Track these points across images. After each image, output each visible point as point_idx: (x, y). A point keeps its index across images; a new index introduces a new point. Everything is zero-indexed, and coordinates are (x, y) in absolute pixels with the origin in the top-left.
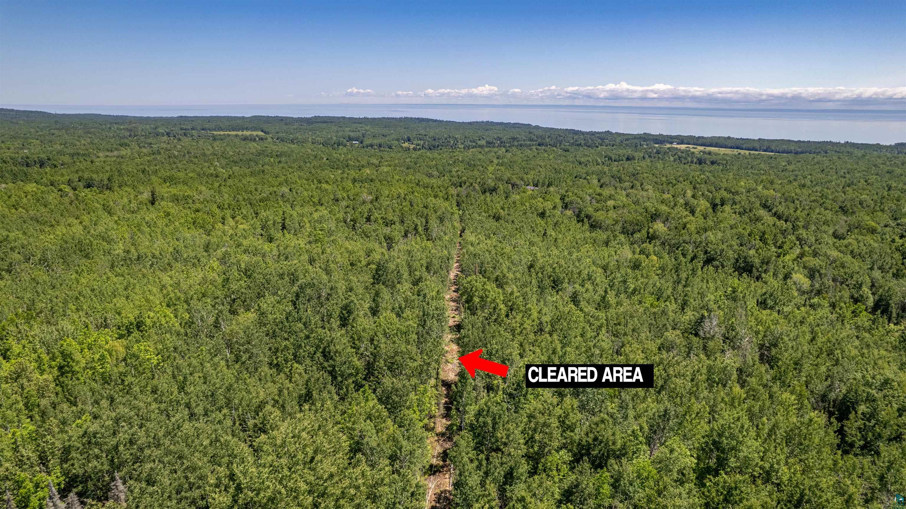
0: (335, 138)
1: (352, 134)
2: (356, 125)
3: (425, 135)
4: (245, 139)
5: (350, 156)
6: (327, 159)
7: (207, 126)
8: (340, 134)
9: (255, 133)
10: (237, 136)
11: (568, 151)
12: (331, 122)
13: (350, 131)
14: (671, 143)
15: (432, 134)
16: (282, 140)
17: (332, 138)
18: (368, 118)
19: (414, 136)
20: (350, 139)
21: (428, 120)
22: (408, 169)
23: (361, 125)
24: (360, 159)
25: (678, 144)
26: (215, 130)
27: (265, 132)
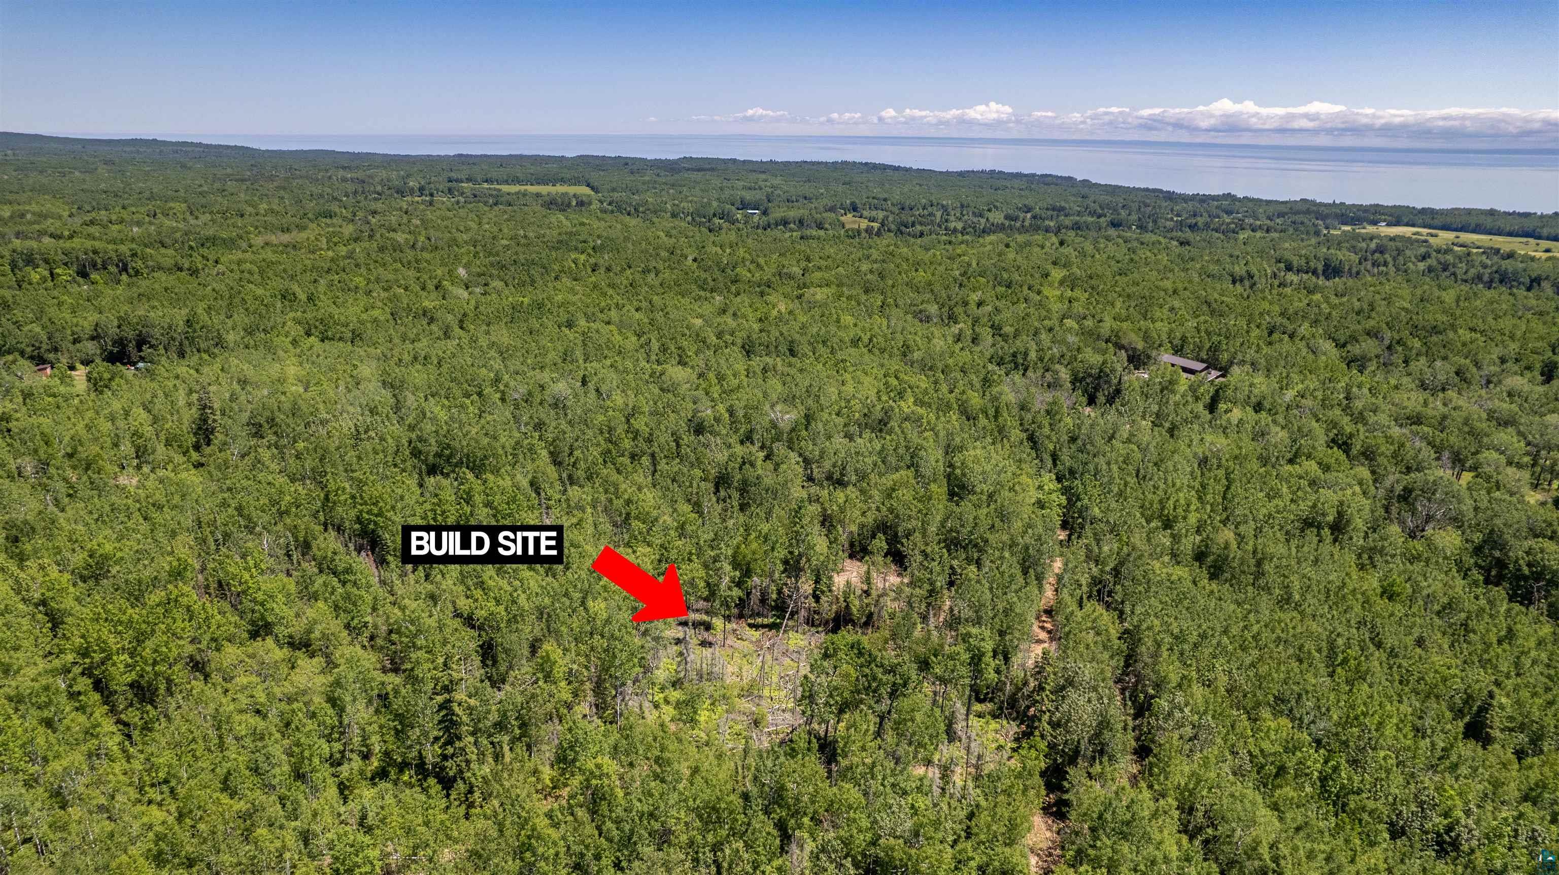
0: (715, 204)
1: (748, 196)
2: (754, 176)
3: (885, 200)
4: (551, 203)
5: (741, 252)
6: (695, 260)
7: (494, 174)
8: (727, 193)
9: (572, 190)
10: (538, 195)
11: (1188, 243)
12: (712, 170)
13: (744, 188)
14: (1375, 223)
15: (897, 197)
16: (620, 209)
17: (709, 204)
18: (776, 163)
19: (865, 200)
20: (744, 205)
21: (884, 167)
22: (866, 291)
23: (763, 176)
24: (761, 261)
25: (1389, 225)
26: (506, 182)
27: (593, 188)
